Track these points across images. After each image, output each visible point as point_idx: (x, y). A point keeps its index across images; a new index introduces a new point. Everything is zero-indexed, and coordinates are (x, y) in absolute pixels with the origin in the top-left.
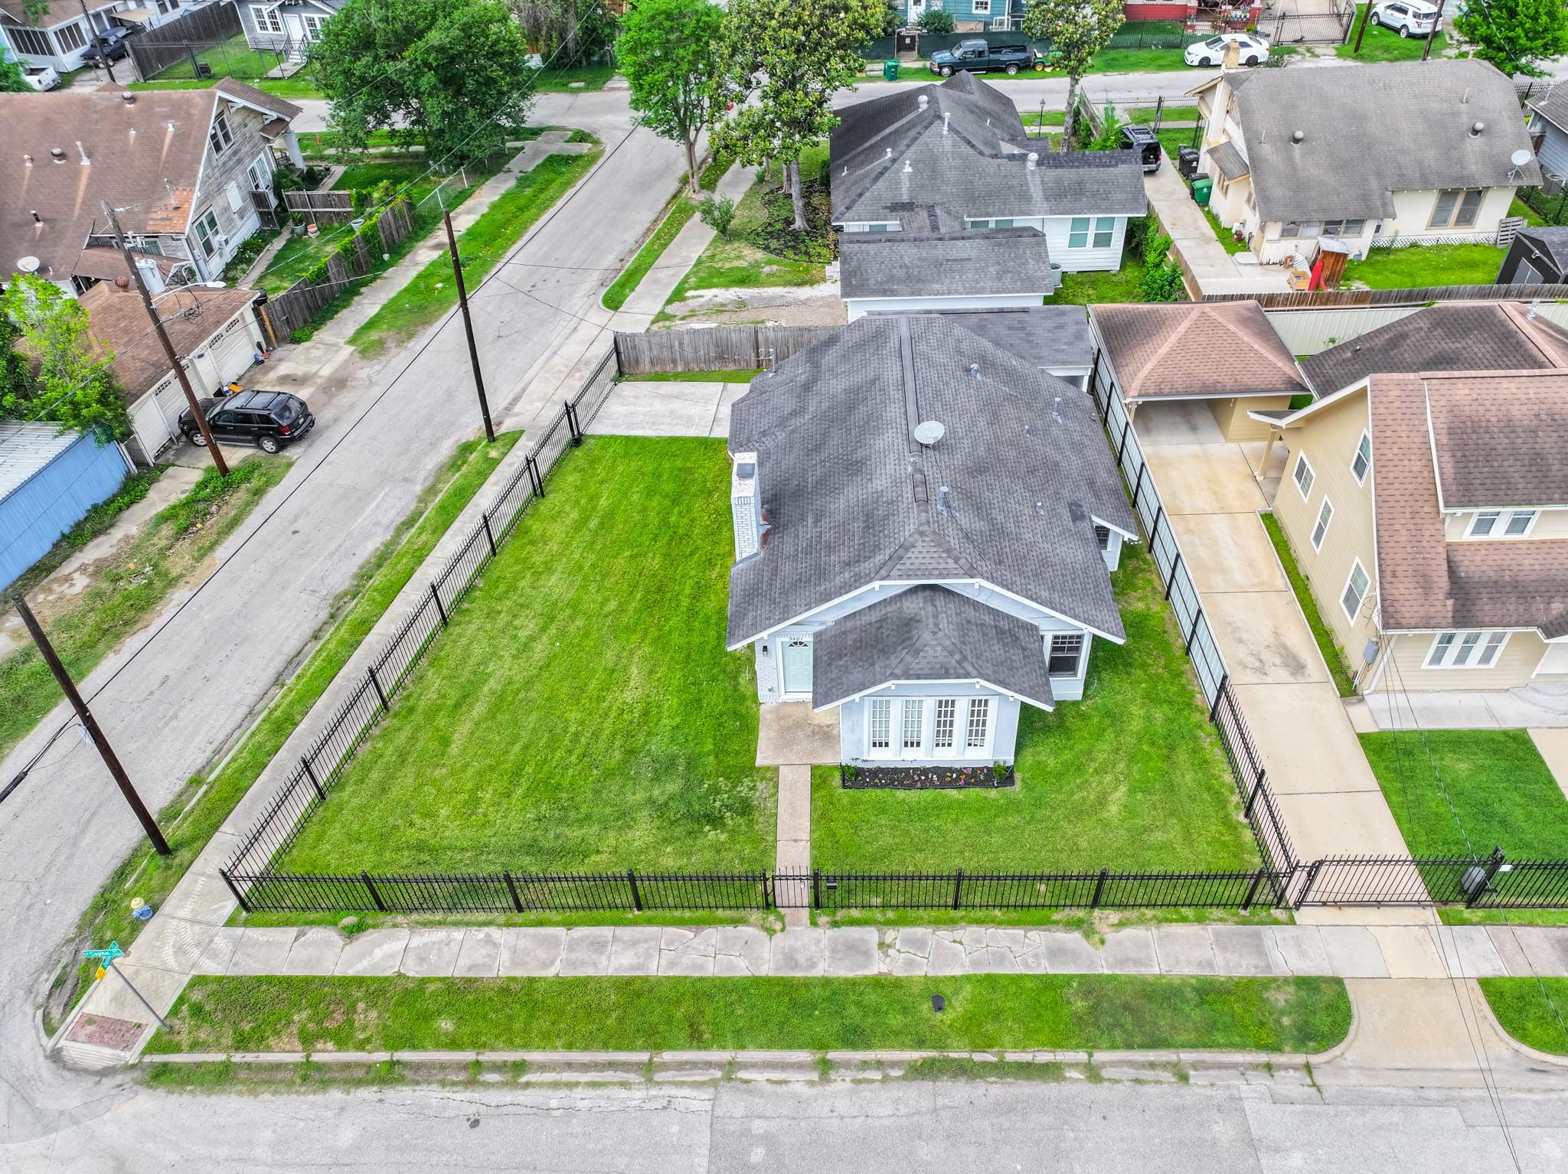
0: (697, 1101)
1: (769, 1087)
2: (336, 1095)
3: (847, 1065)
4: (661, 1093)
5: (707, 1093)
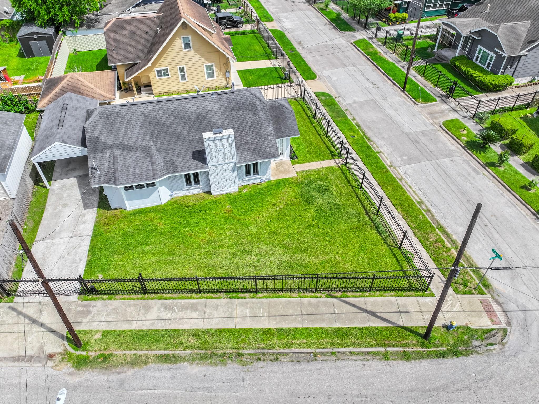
0: (401, 169)
1: (389, 159)
3: (375, 149)
4: (404, 176)
5: (398, 169)
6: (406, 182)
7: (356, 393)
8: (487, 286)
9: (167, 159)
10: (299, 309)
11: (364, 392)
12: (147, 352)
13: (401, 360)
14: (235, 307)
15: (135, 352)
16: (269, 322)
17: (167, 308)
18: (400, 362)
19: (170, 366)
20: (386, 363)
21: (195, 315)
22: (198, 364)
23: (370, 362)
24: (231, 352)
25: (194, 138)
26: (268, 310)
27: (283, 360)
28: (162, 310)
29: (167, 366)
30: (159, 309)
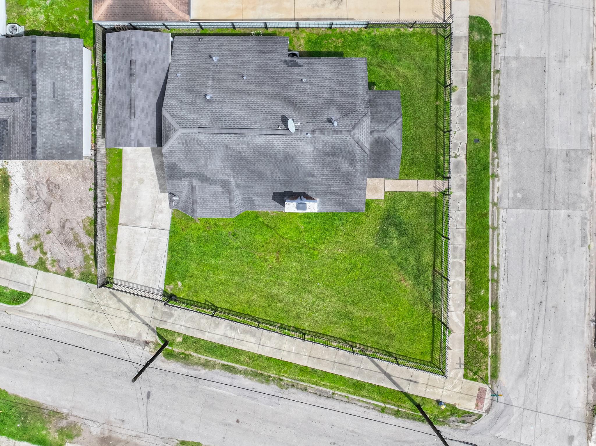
0: (503, 213)
1: (500, 192)
2: (501, 321)
3: (493, 169)
4: (501, 224)
5: (501, 211)
6: (498, 235)
7: (351, 429)
8: (494, 376)
9: (246, 196)
10: (334, 357)
11: (356, 430)
12: (215, 360)
13: (392, 415)
14: (285, 341)
15: (206, 358)
16: (308, 362)
17: (232, 328)
18: (391, 417)
19: (230, 374)
20: (381, 414)
21: (253, 340)
22: (249, 379)
23: (370, 411)
24: (275, 376)
25: (277, 179)
26: (309, 352)
27: (310, 391)
28: (228, 328)
29: (228, 374)
30: (225, 328)
